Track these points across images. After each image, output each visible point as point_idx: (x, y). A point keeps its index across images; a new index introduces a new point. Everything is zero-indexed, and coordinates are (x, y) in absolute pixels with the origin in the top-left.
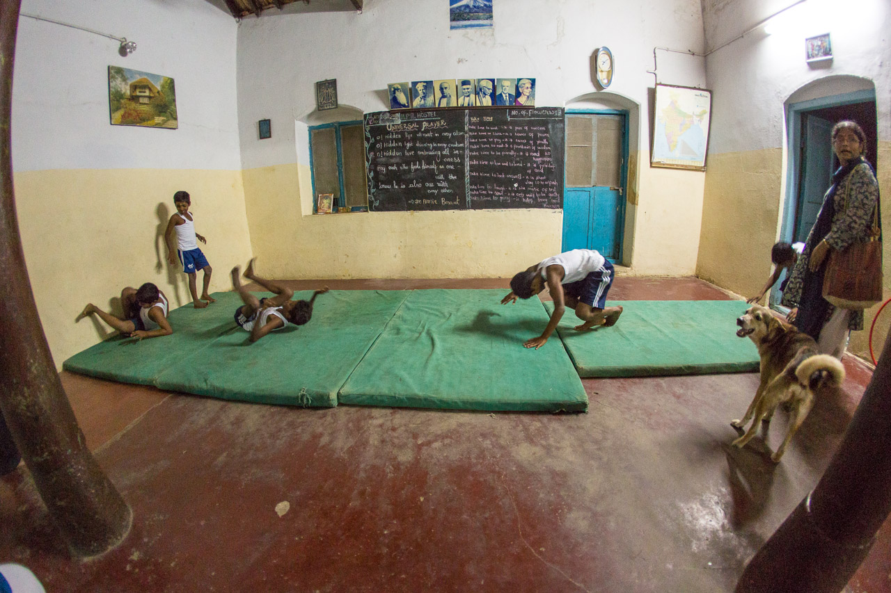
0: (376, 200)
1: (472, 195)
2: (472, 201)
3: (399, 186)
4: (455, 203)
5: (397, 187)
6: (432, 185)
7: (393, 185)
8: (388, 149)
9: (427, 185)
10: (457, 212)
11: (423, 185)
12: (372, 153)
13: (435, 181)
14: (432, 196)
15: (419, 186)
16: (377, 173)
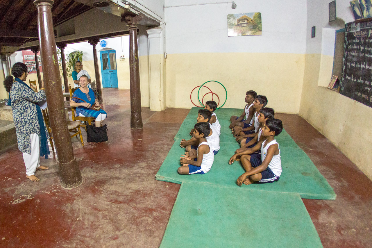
3: (354, 80)
5: (352, 80)
6: (368, 83)
7: (351, 78)
8: (352, 50)
9: (366, 82)
12: (346, 52)
13: (370, 80)
14: (366, 92)
15: (363, 82)
16: (346, 67)
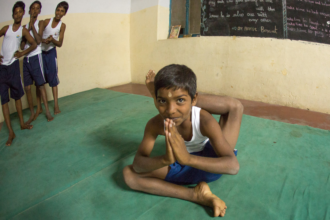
0: (206, 27)
1: (288, 26)
2: (289, 31)
3: (225, 15)
4: (273, 31)
5: (223, 16)
6: (253, 15)
7: (220, 15)
9: (249, 14)
10: (274, 40)
11: (245, 15)
13: (256, 12)
14: (252, 24)
15: (242, 15)
16: (208, 6)
